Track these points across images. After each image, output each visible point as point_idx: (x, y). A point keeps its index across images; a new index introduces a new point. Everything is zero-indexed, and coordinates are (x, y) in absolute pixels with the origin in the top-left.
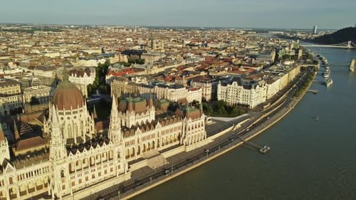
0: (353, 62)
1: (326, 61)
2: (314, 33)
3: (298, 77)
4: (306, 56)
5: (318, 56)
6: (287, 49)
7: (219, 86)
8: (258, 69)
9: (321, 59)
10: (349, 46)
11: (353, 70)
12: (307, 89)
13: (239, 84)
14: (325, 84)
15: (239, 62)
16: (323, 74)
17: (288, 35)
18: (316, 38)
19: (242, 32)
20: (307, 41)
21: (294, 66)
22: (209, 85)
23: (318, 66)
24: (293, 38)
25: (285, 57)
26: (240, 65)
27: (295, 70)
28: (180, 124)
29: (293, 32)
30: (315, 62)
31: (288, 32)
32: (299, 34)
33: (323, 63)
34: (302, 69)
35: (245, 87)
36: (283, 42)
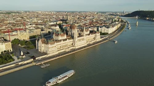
0: (137, 22)
1: (129, 23)
2: (124, 13)
3: (120, 27)
4: (122, 21)
5: (126, 21)
6: (115, 19)
7: (99, 28)
8: (108, 24)
9: (127, 22)
10: (137, 18)
11: (137, 25)
12: (123, 30)
13: (105, 27)
14: (129, 29)
15: (101, 22)
16: (128, 26)
17: (114, 14)
18: (125, 15)
19: (96, 13)
20: (122, 16)
21: (119, 23)
22: (96, 28)
23: (126, 24)
24: (116, 15)
25: (115, 21)
26: (102, 23)
27: (119, 25)
28: (94, 35)
29: (116, 13)
30: (125, 23)
31: (114, 13)
32: (118, 14)
33: (128, 23)
34: (121, 25)
35: (107, 28)
36: (113, 16)
